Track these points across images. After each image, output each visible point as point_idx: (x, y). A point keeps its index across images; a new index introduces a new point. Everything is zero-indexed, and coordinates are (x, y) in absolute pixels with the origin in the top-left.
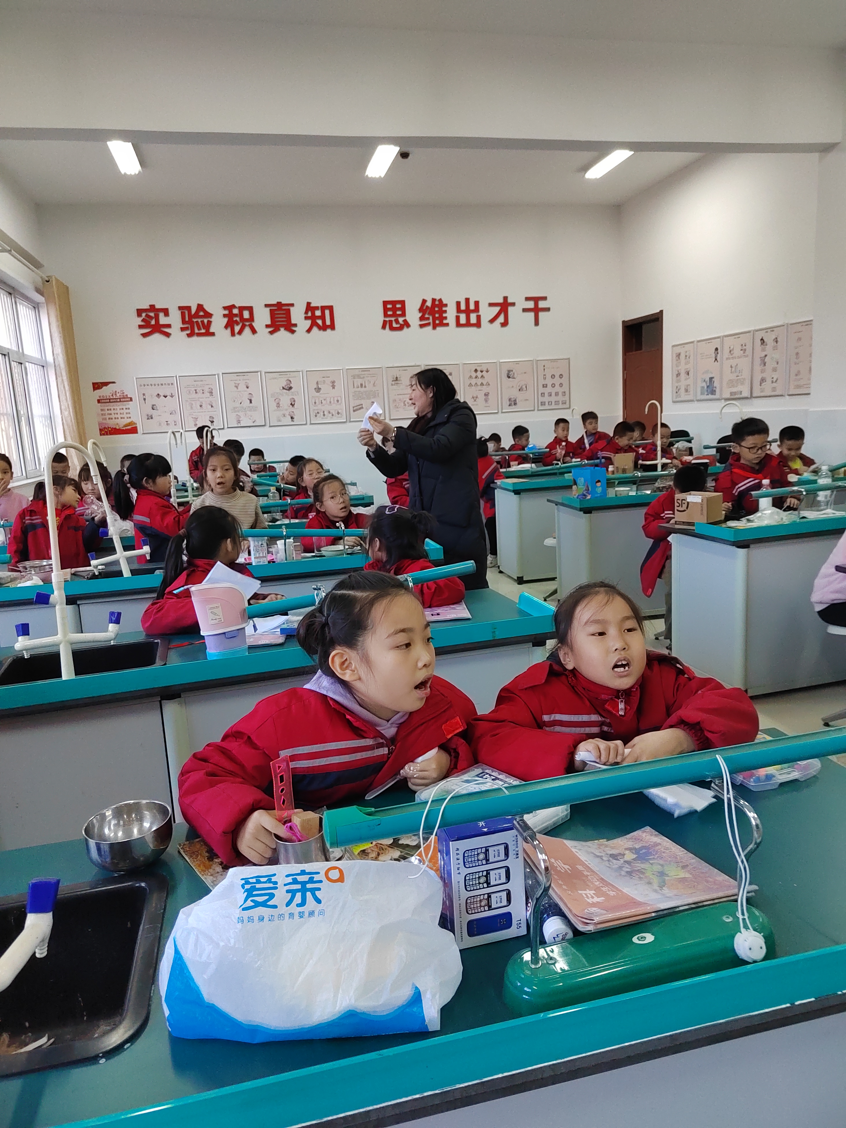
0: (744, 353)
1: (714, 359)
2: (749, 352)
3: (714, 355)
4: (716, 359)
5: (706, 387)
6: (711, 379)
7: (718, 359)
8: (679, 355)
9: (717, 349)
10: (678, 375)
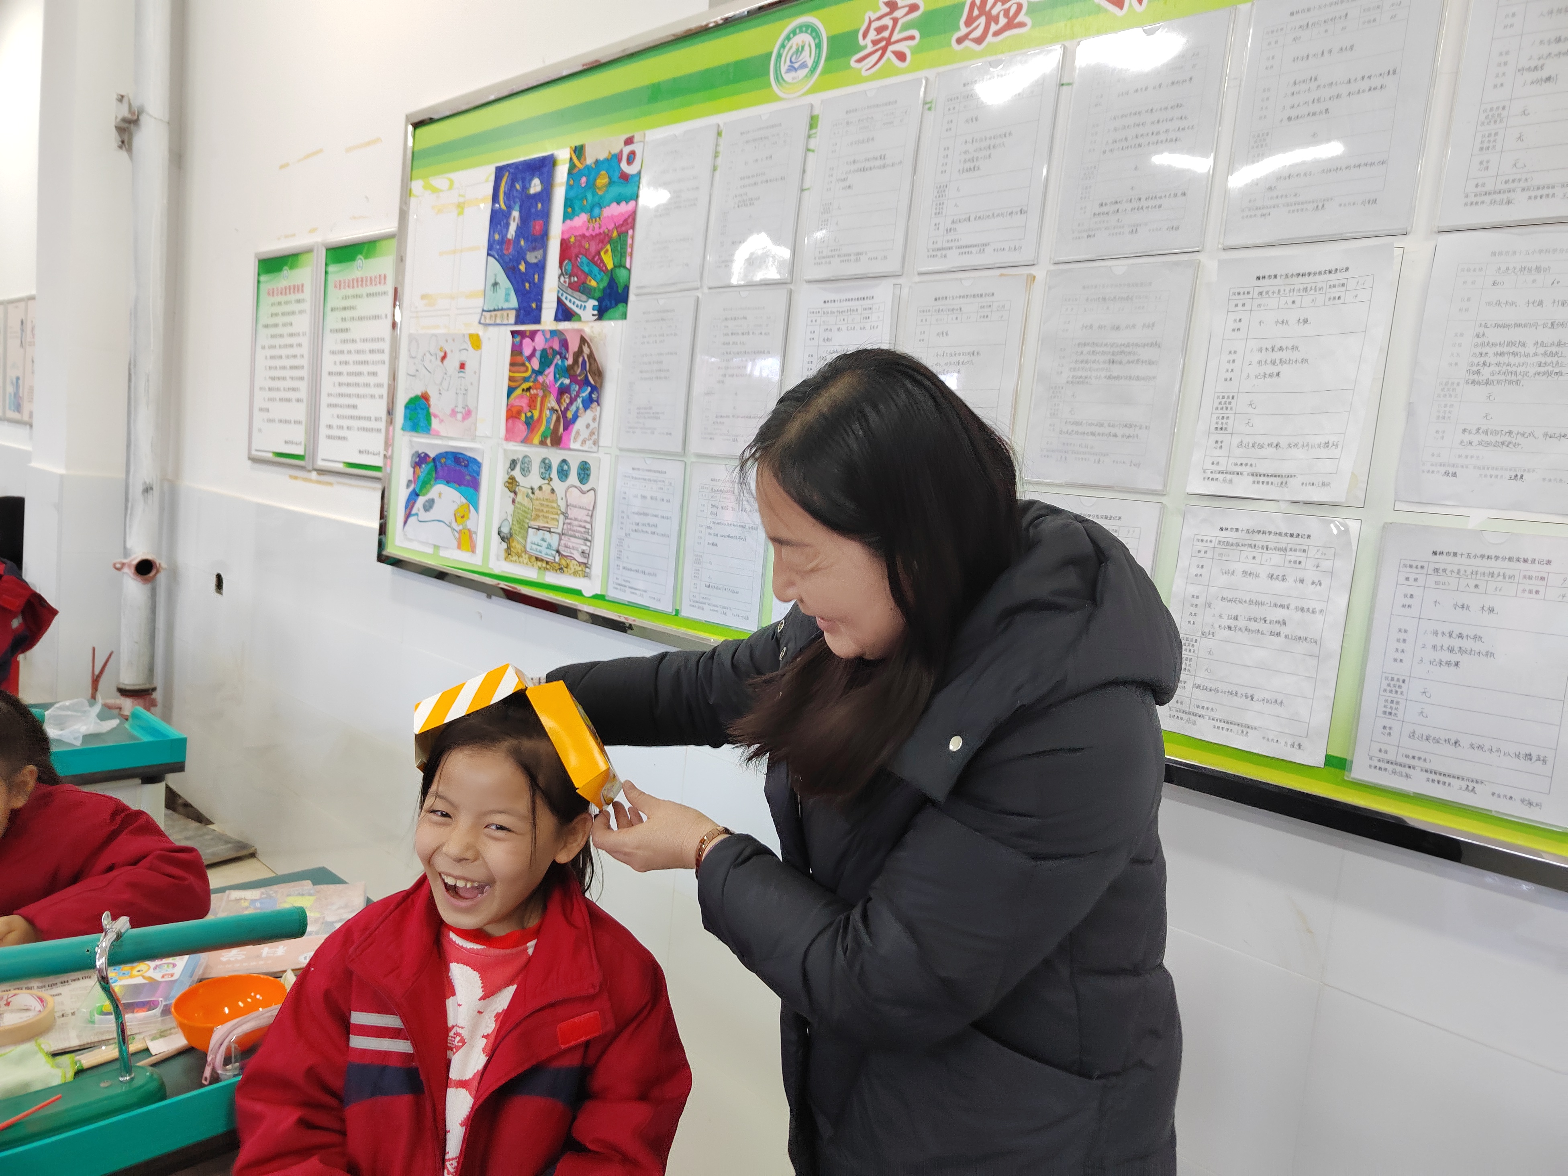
5: (13, 396)
6: (18, 379)
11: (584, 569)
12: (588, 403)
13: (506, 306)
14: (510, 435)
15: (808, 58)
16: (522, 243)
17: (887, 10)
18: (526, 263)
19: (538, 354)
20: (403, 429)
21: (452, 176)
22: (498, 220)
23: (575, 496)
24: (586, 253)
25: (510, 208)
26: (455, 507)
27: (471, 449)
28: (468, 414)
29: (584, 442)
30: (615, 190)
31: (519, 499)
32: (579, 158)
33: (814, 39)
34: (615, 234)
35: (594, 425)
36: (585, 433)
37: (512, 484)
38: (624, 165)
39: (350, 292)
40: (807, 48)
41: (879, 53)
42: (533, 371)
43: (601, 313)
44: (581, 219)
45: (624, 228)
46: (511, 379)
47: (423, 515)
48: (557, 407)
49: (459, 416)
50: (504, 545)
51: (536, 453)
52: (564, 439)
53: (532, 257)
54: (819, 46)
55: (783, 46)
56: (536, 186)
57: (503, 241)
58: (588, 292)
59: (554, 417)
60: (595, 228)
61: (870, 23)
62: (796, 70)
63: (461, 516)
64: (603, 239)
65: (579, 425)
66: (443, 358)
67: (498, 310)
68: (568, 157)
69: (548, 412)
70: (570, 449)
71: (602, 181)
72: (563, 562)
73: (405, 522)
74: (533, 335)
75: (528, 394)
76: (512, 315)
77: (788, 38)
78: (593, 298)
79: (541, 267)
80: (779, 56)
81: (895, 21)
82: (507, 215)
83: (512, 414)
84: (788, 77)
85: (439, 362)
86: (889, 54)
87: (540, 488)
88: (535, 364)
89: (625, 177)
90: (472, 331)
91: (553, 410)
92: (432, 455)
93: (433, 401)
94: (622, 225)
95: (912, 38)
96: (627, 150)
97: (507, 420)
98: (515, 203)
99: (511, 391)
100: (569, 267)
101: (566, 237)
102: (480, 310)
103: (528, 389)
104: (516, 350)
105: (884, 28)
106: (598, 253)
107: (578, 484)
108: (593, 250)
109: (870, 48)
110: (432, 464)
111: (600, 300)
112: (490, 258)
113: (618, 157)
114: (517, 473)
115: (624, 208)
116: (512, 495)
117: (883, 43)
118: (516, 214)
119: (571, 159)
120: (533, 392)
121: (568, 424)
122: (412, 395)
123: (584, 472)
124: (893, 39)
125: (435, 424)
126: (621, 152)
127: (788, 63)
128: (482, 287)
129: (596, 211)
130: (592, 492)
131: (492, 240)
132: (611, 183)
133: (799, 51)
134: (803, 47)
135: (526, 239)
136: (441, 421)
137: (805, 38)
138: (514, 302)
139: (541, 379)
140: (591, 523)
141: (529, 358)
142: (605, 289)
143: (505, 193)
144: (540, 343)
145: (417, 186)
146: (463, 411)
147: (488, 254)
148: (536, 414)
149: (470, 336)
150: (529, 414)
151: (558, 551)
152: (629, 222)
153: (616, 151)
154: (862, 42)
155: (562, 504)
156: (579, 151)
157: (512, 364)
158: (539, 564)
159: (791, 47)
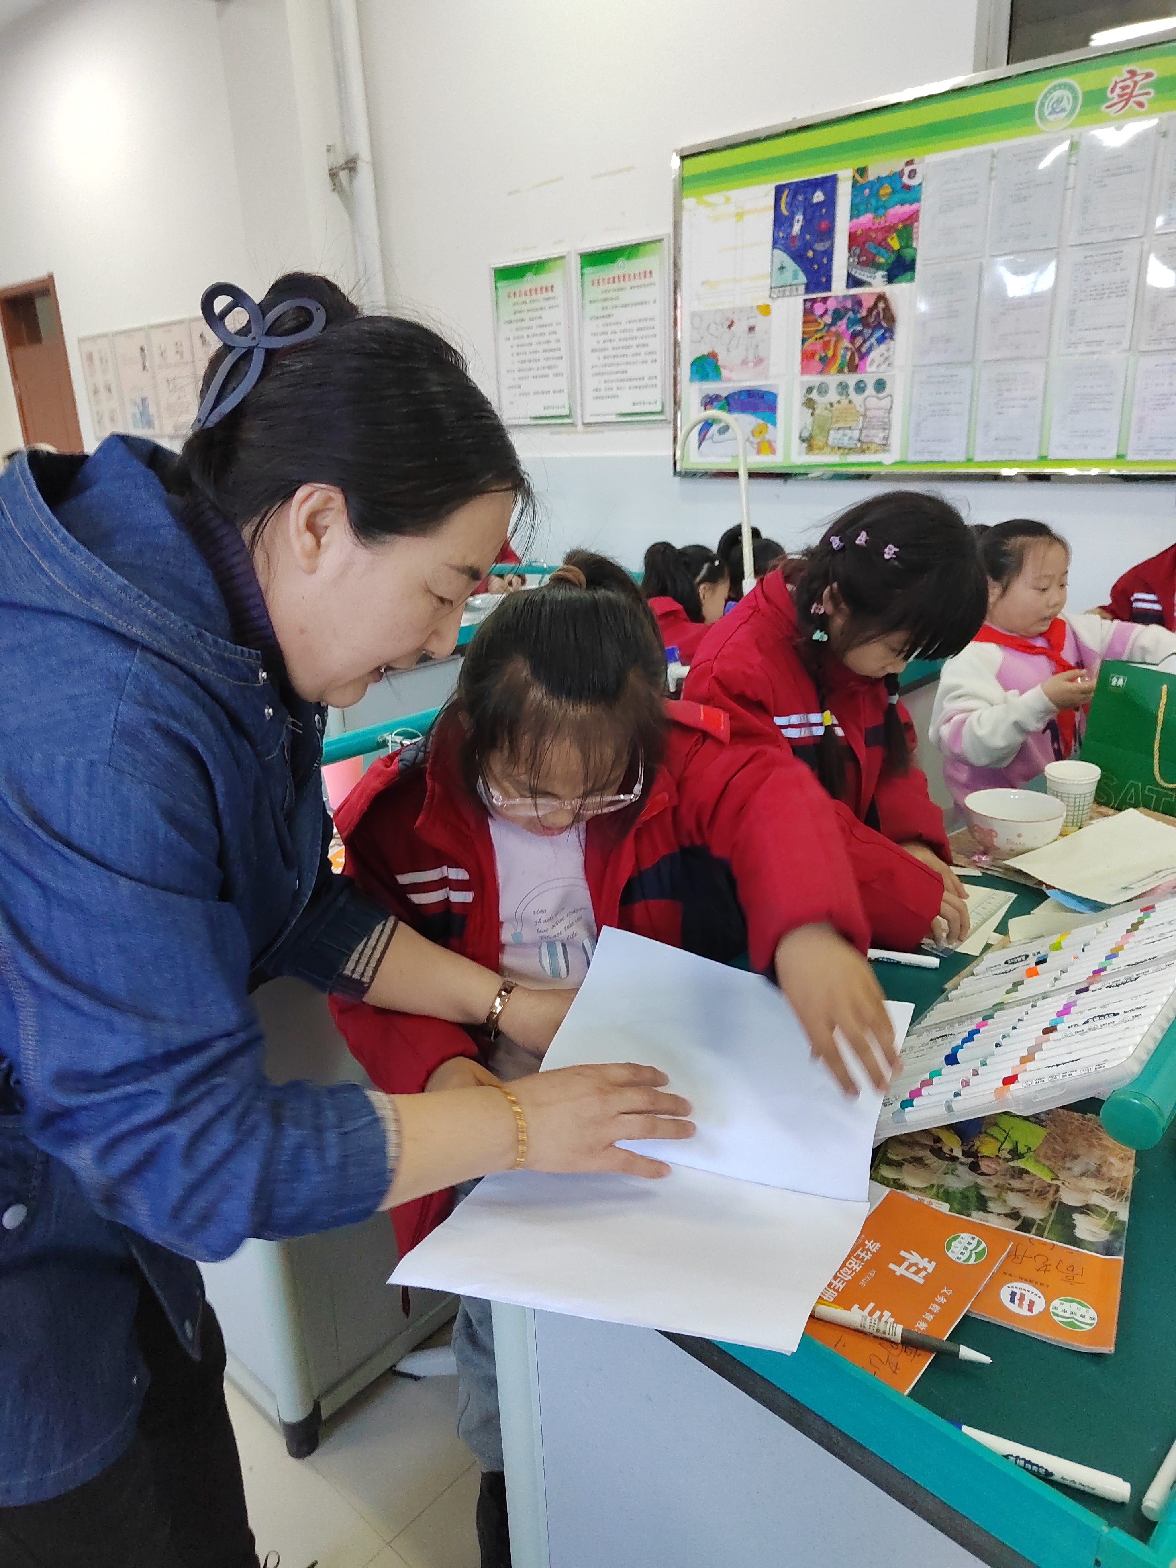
0: (182, 357)
1: (142, 368)
2: (187, 357)
3: (140, 360)
4: (144, 368)
5: (139, 415)
6: (143, 400)
7: (147, 365)
8: (90, 357)
9: (142, 350)
10: (96, 391)
11: (884, 446)
12: (881, 340)
13: (794, 282)
14: (805, 370)
15: (1067, 105)
16: (808, 237)
17: (1128, 76)
18: (814, 251)
19: (830, 313)
20: (691, 380)
21: (728, 193)
22: (780, 222)
23: (872, 402)
24: (873, 240)
25: (793, 214)
26: (752, 427)
27: (766, 385)
28: (759, 361)
29: (879, 366)
30: (897, 197)
31: (817, 412)
32: (861, 176)
33: (1072, 93)
34: (900, 226)
35: (886, 354)
36: (879, 360)
37: (810, 404)
38: (906, 180)
39: (611, 286)
40: (1065, 98)
41: (1122, 104)
42: (826, 324)
43: (891, 279)
44: (866, 219)
45: (909, 222)
46: (804, 332)
47: (717, 437)
48: (850, 346)
49: (751, 365)
50: (805, 445)
51: (832, 379)
52: (861, 365)
53: (820, 247)
54: (1075, 98)
55: (1045, 97)
56: (819, 197)
57: (788, 237)
58: (878, 267)
59: (849, 354)
60: (881, 222)
61: (1116, 84)
62: (1057, 113)
63: (758, 432)
64: (889, 230)
65: (874, 355)
66: (730, 326)
67: (786, 286)
68: (851, 175)
69: (842, 351)
70: (866, 372)
71: (886, 190)
72: (865, 446)
73: (700, 445)
74: (824, 300)
75: (821, 341)
76: (802, 289)
77: (1049, 92)
78: (882, 270)
79: (829, 254)
80: (1042, 105)
81: (1136, 83)
82: (790, 220)
83: (807, 357)
84: (1051, 118)
85: (726, 327)
86: (1131, 103)
87: (839, 402)
88: (828, 319)
89: (907, 188)
90: (760, 303)
91: (847, 348)
92: (724, 394)
93: (720, 358)
94: (907, 219)
95: (1147, 93)
96: (908, 169)
97: (802, 361)
98: (798, 210)
99: (804, 340)
100: (858, 251)
101: (853, 231)
102: (768, 288)
103: (822, 337)
104: (808, 312)
105: (1127, 87)
106: (885, 240)
107: (874, 393)
108: (880, 237)
109: (1116, 100)
110: (724, 402)
111: (888, 271)
112: (775, 251)
113: (901, 174)
114: (814, 395)
115: (907, 208)
116: (810, 411)
117: (1126, 97)
118: (800, 217)
119: (854, 177)
120: (825, 339)
121: (863, 357)
122: (698, 355)
123: (880, 385)
124: (1135, 93)
125: (724, 373)
126: (903, 170)
127: (1050, 109)
128: (769, 271)
129: (881, 211)
130: (889, 398)
131: (776, 236)
132: (894, 191)
133: (1059, 101)
134: (1062, 98)
135: (812, 235)
136: (731, 371)
137: (1065, 93)
138: (802, 278)
139: (833, 329)
140: (889, 417)
141: (822, 316)
142: (893, 263)
143: (786, 204)
144: (832, 305)
145: (688, 203)
146: (755, 360)
147: (774, 247)
148: (830, 353)
149: (758, 307)
150: (823, 355)
151: (859, 440)
152: (913, 217)
153: (898, 169)
154: (1109, 95)
155: (862, 410)
156: (862, 171)
157: (804, 322)
158: (841, 451)
159: (1052, 98)
